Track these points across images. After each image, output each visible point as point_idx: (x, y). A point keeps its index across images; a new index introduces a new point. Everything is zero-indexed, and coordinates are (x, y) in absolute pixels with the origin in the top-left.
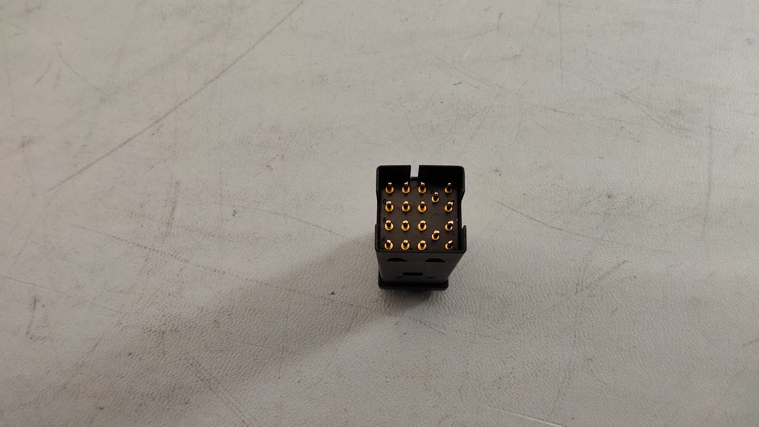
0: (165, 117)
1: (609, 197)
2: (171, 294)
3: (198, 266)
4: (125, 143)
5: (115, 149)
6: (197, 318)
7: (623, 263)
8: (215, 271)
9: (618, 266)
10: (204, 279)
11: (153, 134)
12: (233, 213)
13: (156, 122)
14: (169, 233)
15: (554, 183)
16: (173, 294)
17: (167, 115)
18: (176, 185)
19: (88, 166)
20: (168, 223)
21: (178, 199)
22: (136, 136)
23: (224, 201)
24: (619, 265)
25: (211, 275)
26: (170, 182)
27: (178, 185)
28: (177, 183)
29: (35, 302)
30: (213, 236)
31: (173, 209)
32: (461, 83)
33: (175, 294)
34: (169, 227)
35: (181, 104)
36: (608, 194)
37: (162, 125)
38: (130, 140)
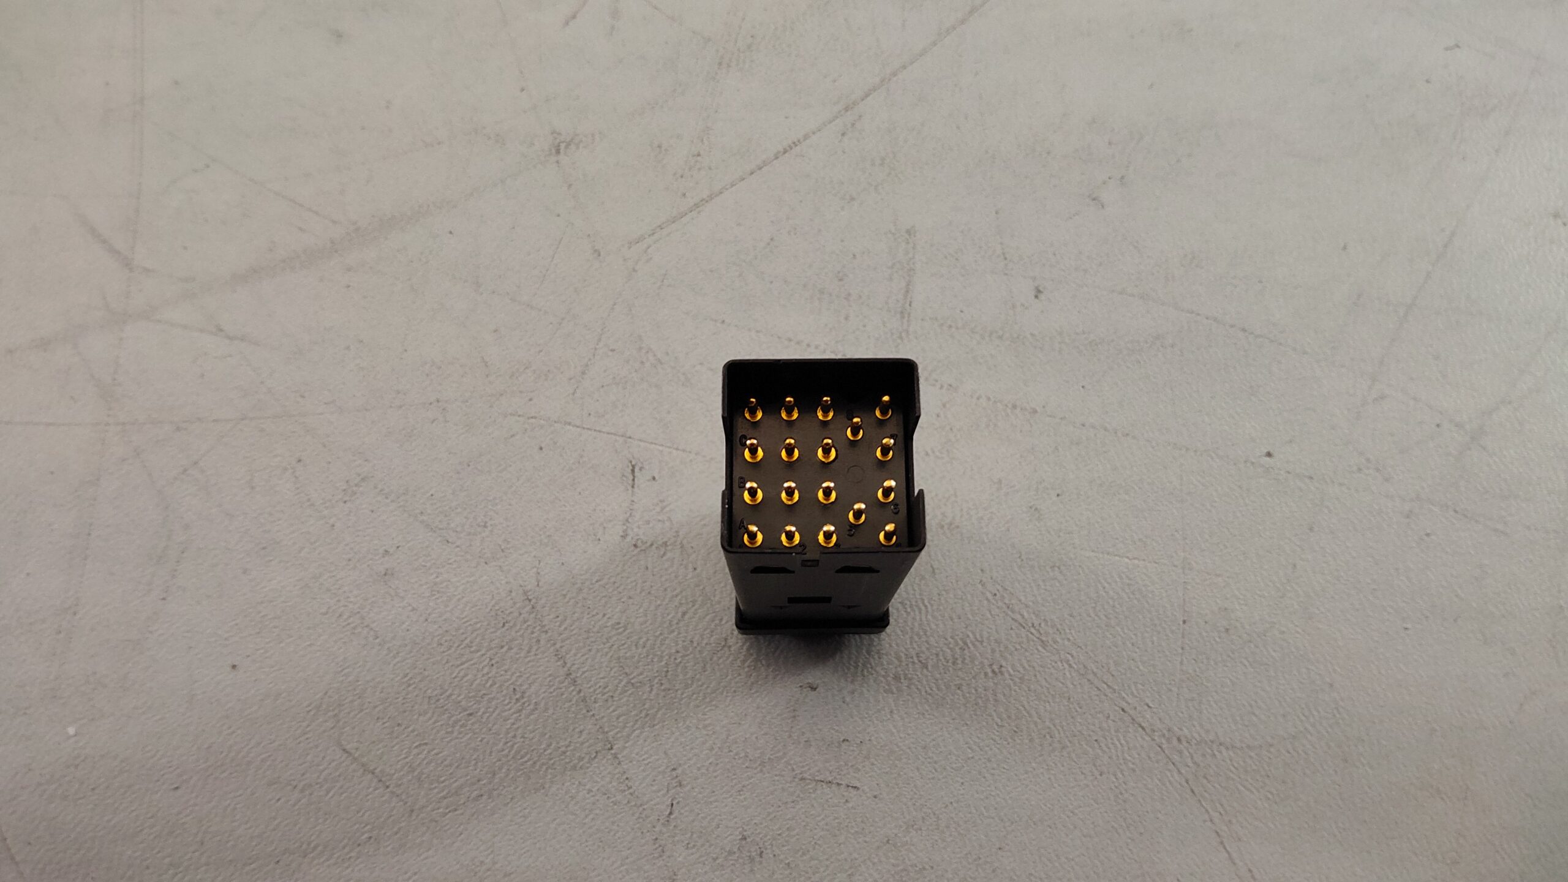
0: (863, 100)
3: (978, 399)
4: (785, 152)
5: (765, 163)
6: (992, 500)
8: (1014, 407)
10: (995, 425)
11: (843, 134)
12: (1033, 293)
13: (847, 109)
14: (907, 332)
16: (933, 452)
17: (867, 96)
18: (908, 237)
19: (711, 197)
20: (902, 313)
21: (914, 264)
22: (806, 137)
23: (1012, 269)
25: (1007, 415)
26: (893, 231)
27: (910, 235)
28: (908, 232)
29: (633, 471)
30: (1000, 337)
31: (908, 284)
32: (1458, 46)
33: (938, 454)
34: (905, 320)
35: (894, 74)
37: (860, 116)
38: (796, 146)
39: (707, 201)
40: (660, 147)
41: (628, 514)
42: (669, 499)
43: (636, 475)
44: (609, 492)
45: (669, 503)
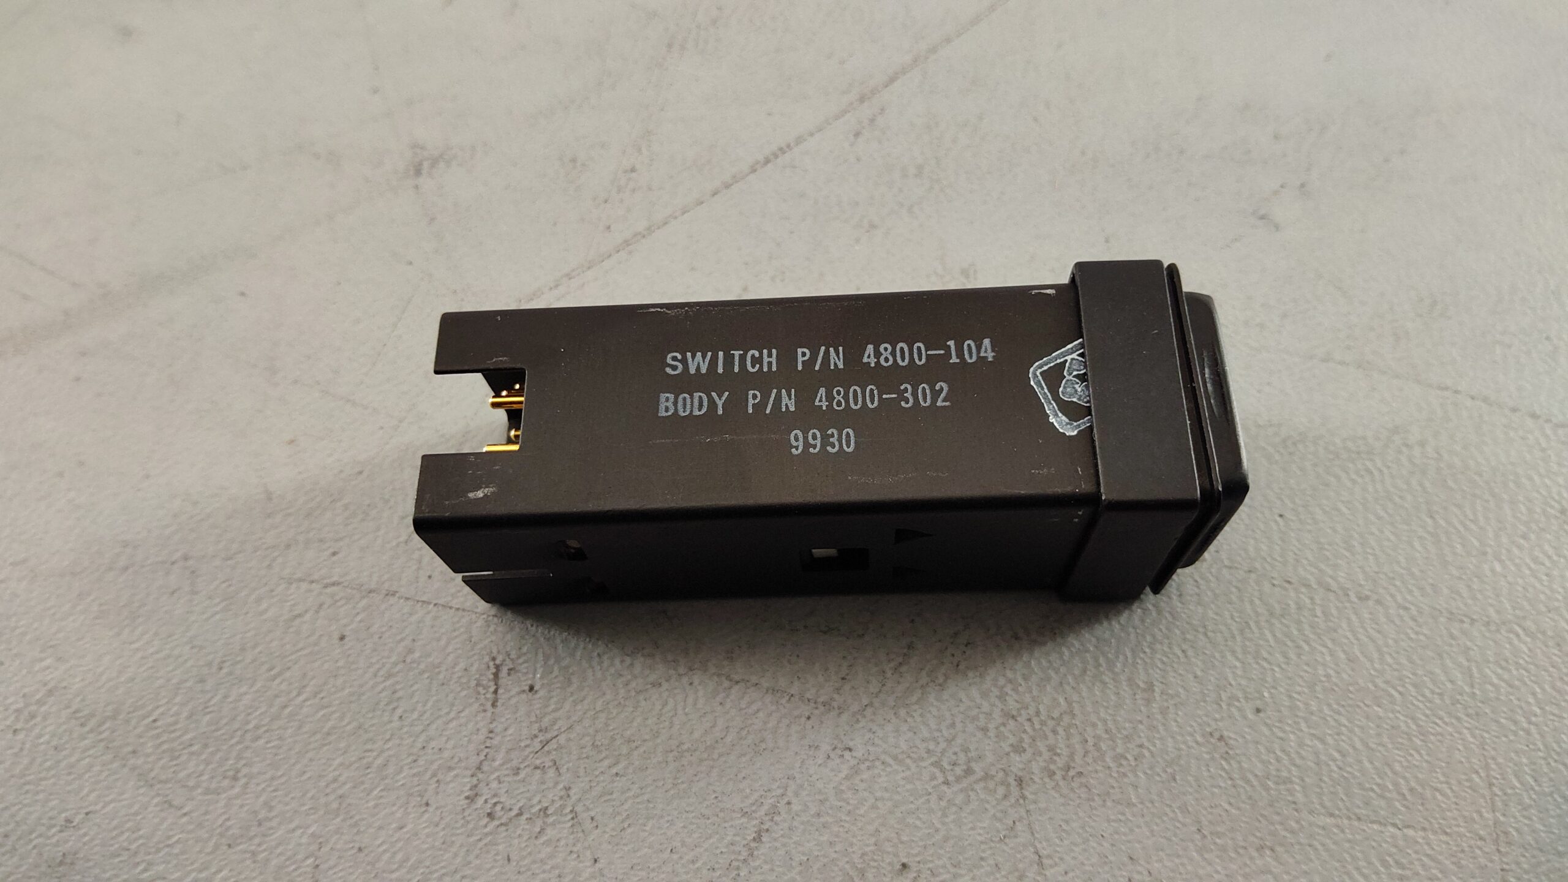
0: (886, 86)
4: (767, 161)
5: (736, 179)
11: (857, 135)
13: (862, 99)
17: (892, 80)
22: (799, 140)
37: (882, 110)
38: (784, 153)
39: (644, 237)
40: (574, 160)
41: (482, 757)
42: (556, 727)
43: (501, 682)
44: (452, 715)
45: (555, 733)
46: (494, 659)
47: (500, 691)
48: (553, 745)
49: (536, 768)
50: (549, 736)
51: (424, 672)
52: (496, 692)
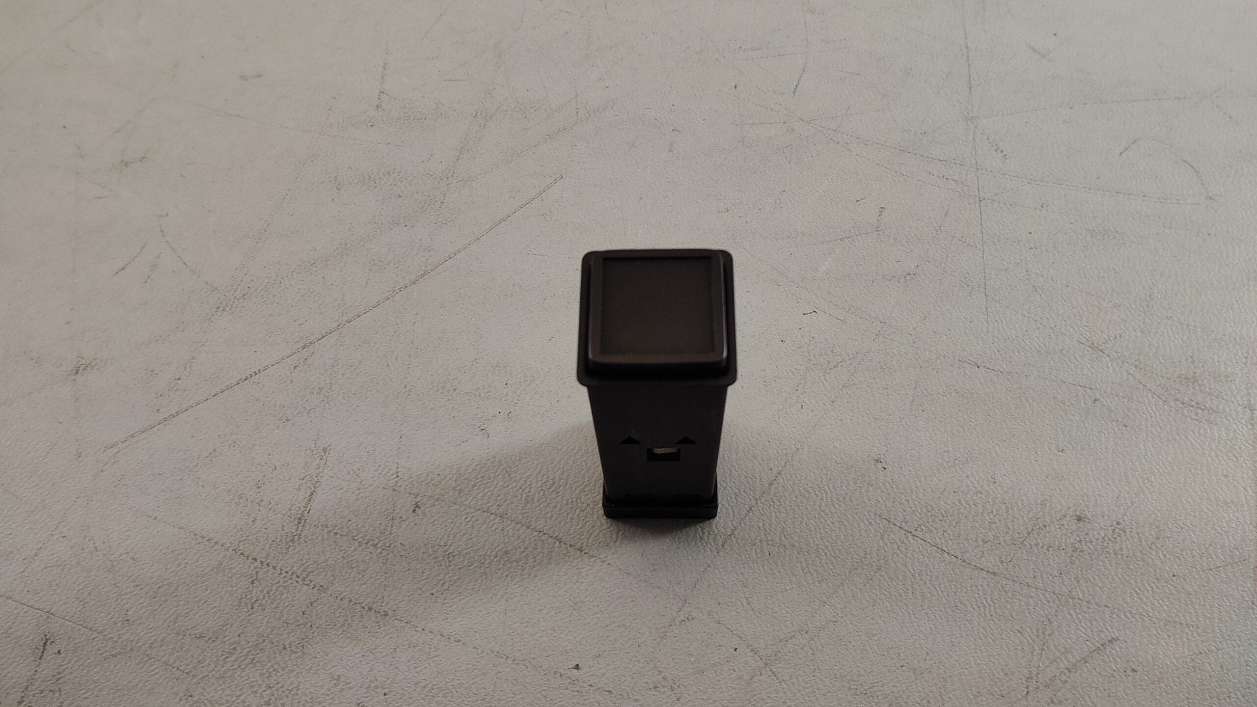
0: (319, 340)
1: (1079, 519)
2: (287, 646)
3: (342, 599)
4: (246, 379)
5: (229, 388)
7: (1111, 642)
8: (370, 609)
9: (1102, 648)
10: (350, 625)
11: (295, 367)
12: (412, 508)
13: (304, 347)
14: (299, 535)
15: (980, 489)
16: (290, 647)
17: (324, 337)
19: (178, 413)
20: (300, 519)
21: (321, 477)
22: (266, 368)
23: (401, 486)
24: (1102, 645)
25: (362, 616)
26: (313, 448)
27: (325, 453)
28: (324, 450)
29: (45, 644)
31: (311, 495)
32: (815, 312)
34: (300, 526)
35: (349, 321)
36: (1078, 513)
37: (313, 354)
38: (256, 374)
40: (152, 371)
41: (29, 683)
42: (65, 672)
43: (47, 647)
44: (22, 661)
45: (63, 675)
46: (46, 636)
47: (45, 652)
48: (61, 681)
49: (51, 691)
50: (60, 676)
51: (14, 639)
52: (43, 652)
